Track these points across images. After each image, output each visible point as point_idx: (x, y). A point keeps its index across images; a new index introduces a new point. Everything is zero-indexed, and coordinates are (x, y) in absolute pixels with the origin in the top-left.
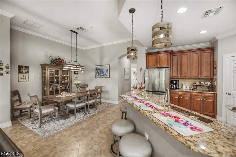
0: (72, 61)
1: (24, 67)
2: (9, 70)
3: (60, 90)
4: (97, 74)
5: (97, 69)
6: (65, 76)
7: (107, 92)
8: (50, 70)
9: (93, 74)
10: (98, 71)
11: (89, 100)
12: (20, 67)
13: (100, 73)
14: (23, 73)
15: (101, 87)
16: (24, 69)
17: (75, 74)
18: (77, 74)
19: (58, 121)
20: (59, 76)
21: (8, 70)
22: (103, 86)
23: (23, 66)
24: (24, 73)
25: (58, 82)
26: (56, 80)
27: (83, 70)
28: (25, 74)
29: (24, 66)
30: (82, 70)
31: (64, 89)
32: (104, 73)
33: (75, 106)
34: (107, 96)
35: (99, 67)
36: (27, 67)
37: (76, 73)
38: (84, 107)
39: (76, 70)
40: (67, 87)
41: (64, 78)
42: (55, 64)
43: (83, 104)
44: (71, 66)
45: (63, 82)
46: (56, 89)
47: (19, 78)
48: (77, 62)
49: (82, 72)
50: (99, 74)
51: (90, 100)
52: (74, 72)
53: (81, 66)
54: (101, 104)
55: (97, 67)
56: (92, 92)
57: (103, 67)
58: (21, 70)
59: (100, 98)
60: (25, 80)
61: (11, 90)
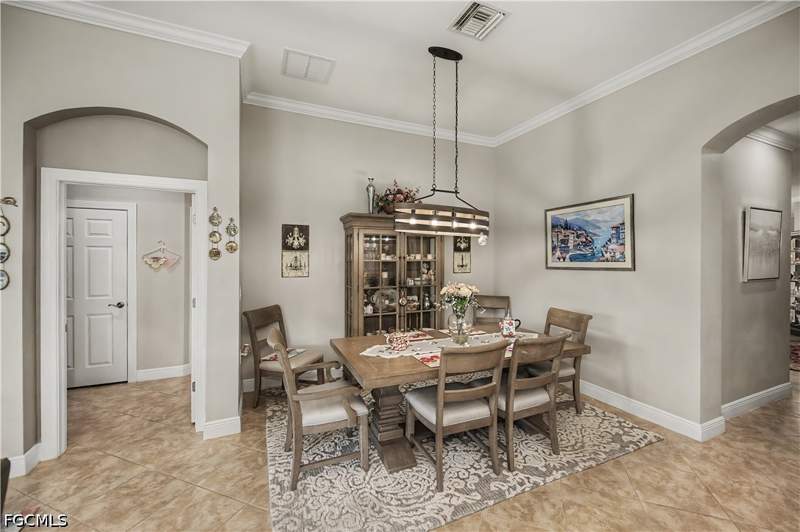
0: (434, 190)
1: (296, 229)
2: (237, 238)
3: (400, 316)
4: (554, 248)
5: (553, 227)
6: (418, 257)
7: (615, 348)
8: (366, 236)
9: (535, 249)
10: (561, 237)
11: (512, 392)
12: (287, 230)
13: (571, 245)
14: (294, 249)
15: (580, 322)
16: (296, 236)
17: (457, 249)
18: (468, 249)
19: (367, 471)
20: (397, 259)
21: (232, 239)
22: (591, 317)
23: (294, 226)
24: (298, 249)
25: (392, 282)
26: (385, 275)
27: (486, 232)
28: (298, 254)
29: (298, 226)
30: (478, 231)
31: (414, 310)
32: (598, 244)
33: (439, 418)
34: (614, 371)
35: (569, 215)
36: (304, 230)
37: (463, 246)
38: (486, 429)
39: (460, 230)
40: (427, 304)
41: (413, 268)
42: (383, 215)
43: (479, 412)
44: (431, 212)
45: (411, 282)
46: (389, 308)
47: (285, 265)
48: (456, 192)
49: (482, 238)
50: (565, 250)
51: (518, 392)
52: (455, 244)
53: (476, 212)
54: (578, 412)
55: (553, 218)
56: (534, 355)
57: (592, 214)
58: (290, 240)
59: (574, 379)
60: (299, 274)
61: (241, 308)
